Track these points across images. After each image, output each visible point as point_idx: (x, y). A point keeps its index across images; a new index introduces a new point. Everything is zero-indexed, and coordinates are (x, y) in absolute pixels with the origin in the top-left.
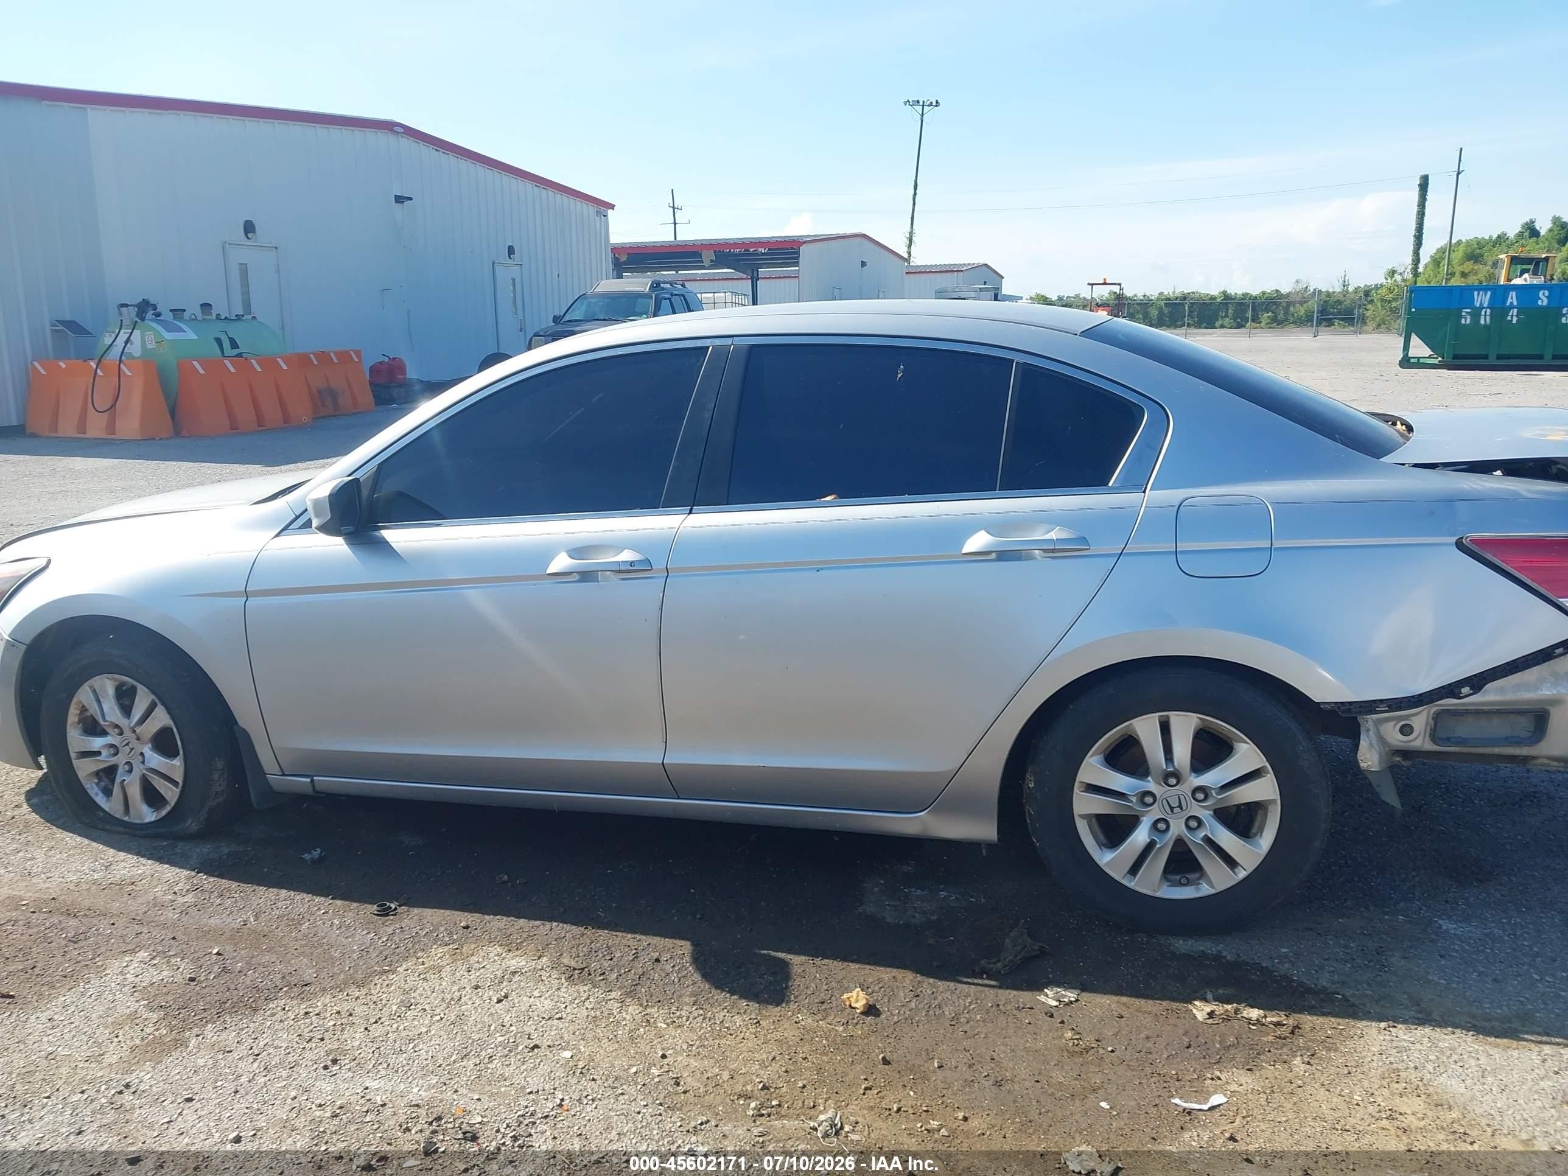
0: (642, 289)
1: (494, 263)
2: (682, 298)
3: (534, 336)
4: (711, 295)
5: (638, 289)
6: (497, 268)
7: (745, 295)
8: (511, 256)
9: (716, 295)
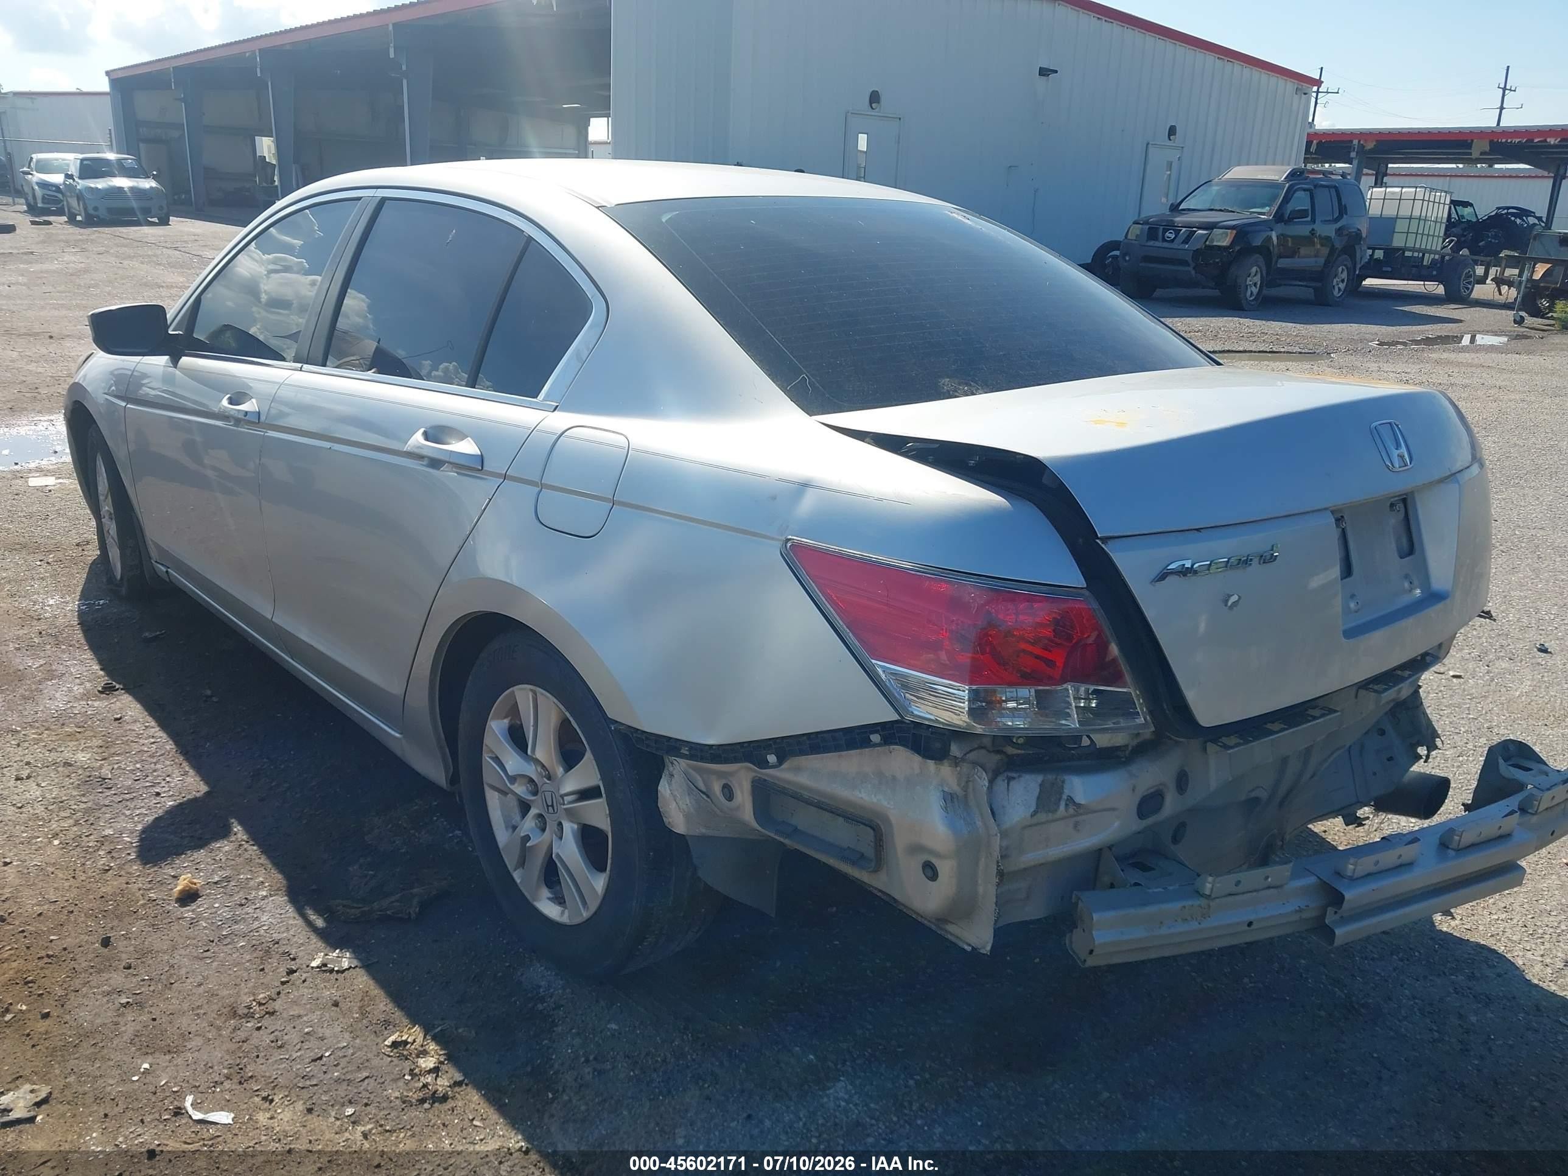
0: (1277, 178)
1: (1148, 144)
2: (1333, 191)
3: (1134, 223)
4: (1398, 190)
5: (1273, 178)
6: (1151, 149)
7: (1446, 192)
8: (1171, 137)
9: (1404, 190)
